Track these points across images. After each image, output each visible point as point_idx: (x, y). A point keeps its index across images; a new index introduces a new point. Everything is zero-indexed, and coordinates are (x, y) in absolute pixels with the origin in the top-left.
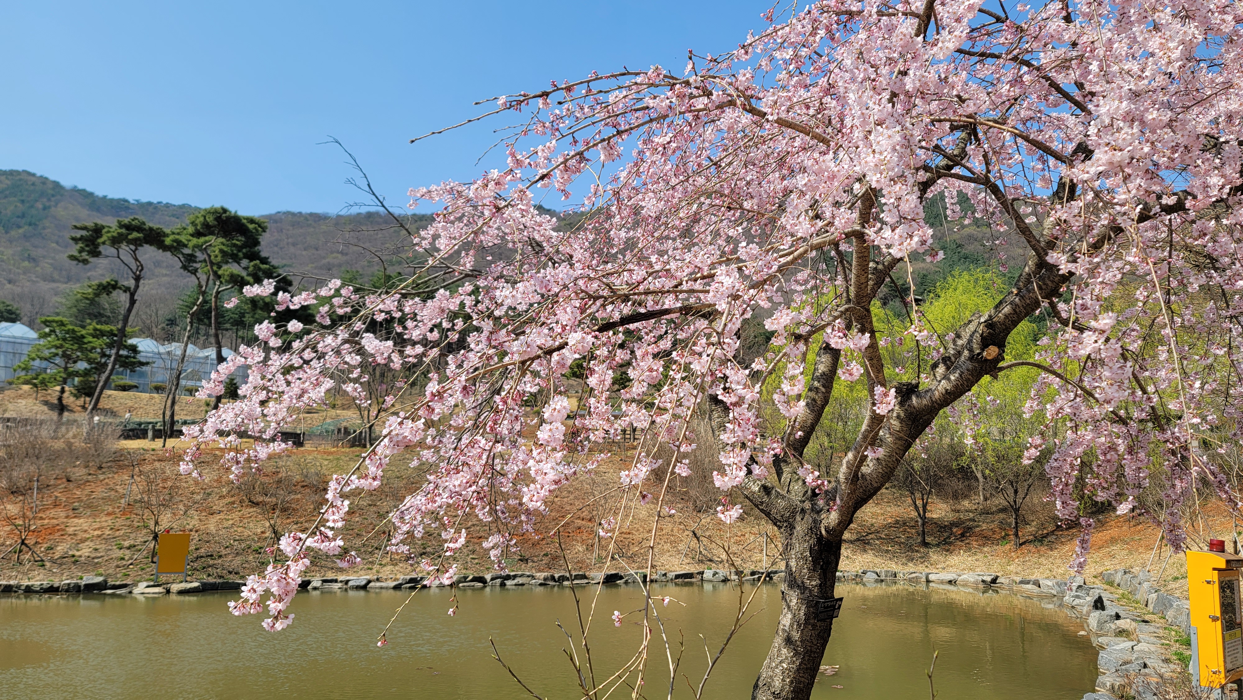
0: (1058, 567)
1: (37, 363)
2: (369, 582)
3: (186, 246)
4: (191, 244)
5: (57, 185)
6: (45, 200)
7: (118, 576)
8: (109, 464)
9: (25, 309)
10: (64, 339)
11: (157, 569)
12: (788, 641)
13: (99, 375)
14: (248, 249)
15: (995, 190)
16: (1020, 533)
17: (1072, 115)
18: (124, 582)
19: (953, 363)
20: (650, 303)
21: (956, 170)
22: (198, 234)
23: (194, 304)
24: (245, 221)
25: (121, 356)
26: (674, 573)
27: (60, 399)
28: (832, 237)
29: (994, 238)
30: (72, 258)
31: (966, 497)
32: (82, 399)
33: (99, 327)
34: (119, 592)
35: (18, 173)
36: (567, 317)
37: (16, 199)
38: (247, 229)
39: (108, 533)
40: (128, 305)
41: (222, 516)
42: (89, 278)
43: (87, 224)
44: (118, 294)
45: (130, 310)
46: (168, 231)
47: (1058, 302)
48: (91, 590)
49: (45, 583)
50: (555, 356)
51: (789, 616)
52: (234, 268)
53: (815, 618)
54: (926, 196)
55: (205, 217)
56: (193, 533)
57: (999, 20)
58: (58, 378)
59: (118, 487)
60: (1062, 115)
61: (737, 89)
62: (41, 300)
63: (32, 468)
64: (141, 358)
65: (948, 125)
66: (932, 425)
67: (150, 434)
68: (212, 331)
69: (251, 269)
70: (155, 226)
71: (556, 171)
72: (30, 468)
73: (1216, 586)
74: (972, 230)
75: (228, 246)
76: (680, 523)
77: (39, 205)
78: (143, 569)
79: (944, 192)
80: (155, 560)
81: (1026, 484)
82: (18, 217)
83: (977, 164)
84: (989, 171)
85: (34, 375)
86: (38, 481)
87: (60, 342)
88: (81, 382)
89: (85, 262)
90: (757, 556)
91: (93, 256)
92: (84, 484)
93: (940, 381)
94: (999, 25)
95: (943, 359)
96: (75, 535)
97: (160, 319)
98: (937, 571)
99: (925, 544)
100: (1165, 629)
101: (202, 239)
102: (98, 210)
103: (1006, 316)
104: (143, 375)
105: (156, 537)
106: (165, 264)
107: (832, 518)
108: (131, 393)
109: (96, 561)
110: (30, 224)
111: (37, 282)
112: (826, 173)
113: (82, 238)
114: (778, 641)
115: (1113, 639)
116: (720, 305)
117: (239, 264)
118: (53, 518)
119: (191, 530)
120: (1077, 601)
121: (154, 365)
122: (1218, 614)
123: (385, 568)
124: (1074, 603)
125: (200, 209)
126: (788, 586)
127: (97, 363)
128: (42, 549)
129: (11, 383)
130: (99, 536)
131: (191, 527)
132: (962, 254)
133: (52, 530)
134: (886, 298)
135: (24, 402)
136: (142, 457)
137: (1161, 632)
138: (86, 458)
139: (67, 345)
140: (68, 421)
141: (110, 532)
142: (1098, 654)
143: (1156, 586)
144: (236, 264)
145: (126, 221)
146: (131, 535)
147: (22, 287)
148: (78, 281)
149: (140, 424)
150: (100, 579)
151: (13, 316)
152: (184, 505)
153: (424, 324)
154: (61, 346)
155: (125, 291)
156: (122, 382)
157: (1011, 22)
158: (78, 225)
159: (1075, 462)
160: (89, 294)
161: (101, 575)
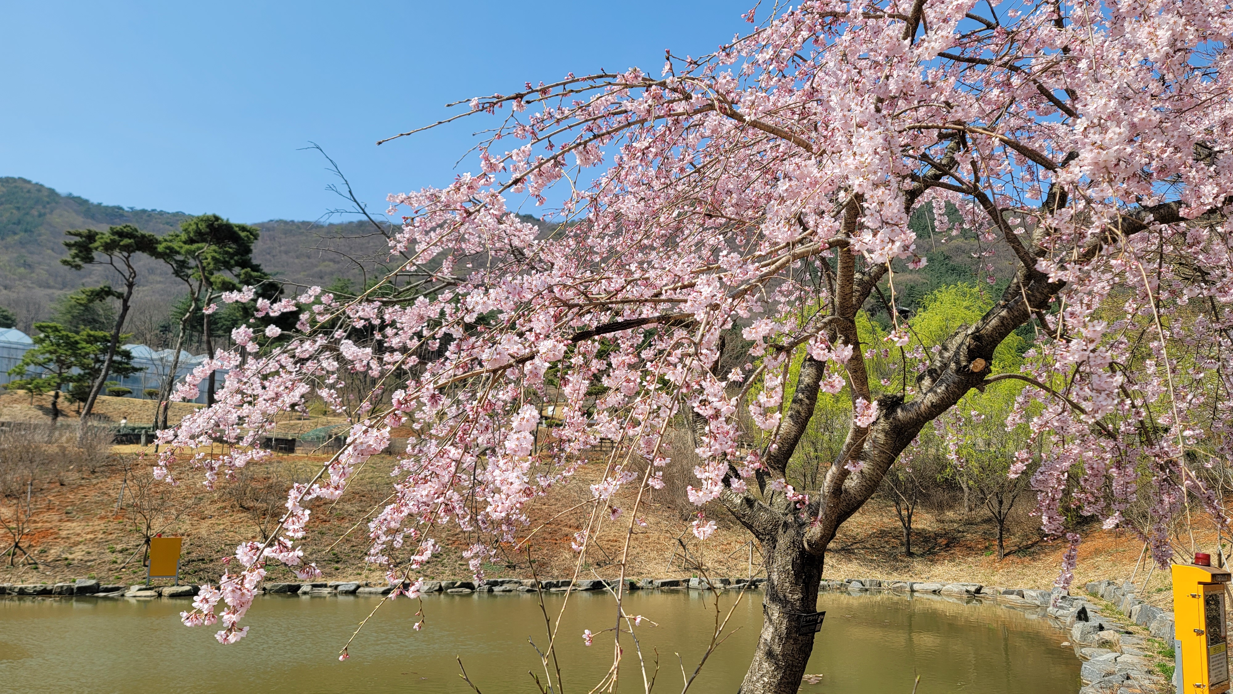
0: (1042, 578)
1: (32, 368)
2: (358, 587)
3: (178, 253)
4: (183, 251)
5: (52, 192)
6: (40, 207)
7: (111, 579)
8: (102, 469)
9: (21, 315)
10: (58, 345)
11: (149, 572)
12: (770, 654)
13: (93, 381)
14: (239, 257)
15: (983, 199)
16: (1004, 544)
17: (1063, 124)
18: (117, 585)
19: (939, 375)
20: (627, 312)
21: (944, 180)
22: (191, 241)
23: (187, 311)
24: (237, 229)
25: (114, 362)
26: (660, 581)
27: (54, 404)
28: (816, 247)
29: (981, 249)
30: (65, 262)
31: (951, 507)
32: (77, 404)
33: (92, 333)
34: (111, 595)
35: (14, 180)
36: (541, 325)
37: (11, 206)
38: (239, 236)
39: (100, 536)
40: (121, 311)
41: (213, 521)
42: (83, 285)
43: (81, 231)
44: (112, 300)
45: (123, 317)
46: (160, 238)
47: (1046, 314)
48: (84, 593)
49: (38, 585)
50: (528, 366)
51: (771, 629)
52: (226, 276)
53: (796, 632)
54: (913, 206)
55: (197, 224)
56: (185, 537)
57: (989, 26)
58: (52, 383)
59: (111, 491)
60: (1052, 124)
61: (717, 92)
62: (37, 306)
63: (26, 472)
64: (134, 363)
65: (936, 132)
66: (918, 438)
67: (143, 439)
68: (205, 338)
69: (242, 277)
70: (146, 232)
71: (530, 175)
72: (23, 472)
73: (1202, 600)
74: (960, 242)
75: (220, 253)
76: (667, 531)
77: (35, 213)
78: (135, 573)
79: (931, 202)
80: (147, 563)
81: (1011, 495)
82: (14, 224)
83: (965, 173)
84: (977, 180)
85: (29, 380)
86: (31, 485)
87: (54, 348)
88: (75, 387)
89: (78, 267)
90: (742, 565)
91: (86, 262)
92: (77, 488)
93: (926, 394)
94: (989, 32)
95: (929, 371)
96: (68, 538)
97: (154, 326)
98: (921, 581)
99: (910, 554)
100: (1149, 640)
101: (195, 246)
102: (93, 217)
103: (994, 329)
104: (136, 380)
105: (148, 541)
106: (159, 271)
107: (815, 531)
108: (124, 399)
109: (89, 564)
110: (26, 231)
111: (33, 288)
112: (808, 179)
113: (76, 244)
114: (759, 655)
115: (1096, 650)
116: (699, 314)
117: (230, 270)
118: (46, 522)
119: (183, 535)
120: (1061, 612)
121: (148, 371)
122: (1203, 628)
123: (374, 574)
124: (1058, 614)
125: (193, 216)
126: (770, 599)
127: (91, 369)
128: (36, 552)
129: (6, 388)
130: (92, 540)
131: (183, 531)
132: (949, 266)
133: (46, 533)
134: (873, 309)
135: (19, 406)
136: (135, 462)
137: (1144, 644)
138: (79, 462)
139: (61, 351)
140: (62, 425)
141: (103, 536)
142: (1081, 665)
143: (1140, 598)
144: (228, 272)
145: (118, 227)
146: (124, 539)
147: (18, 293)
148: (73, 287)
149: (134, 429)
150: (92, 582)
151: (9, 322)
152: (176, 510)
153: (405, 333)
154: (55, 352)
155: (118, 298)
156: (116, 388)
157: (1002, 28)
158: (72, 231)
159: (1061, 477)
160: (83, 299)
161: (94, 578)
